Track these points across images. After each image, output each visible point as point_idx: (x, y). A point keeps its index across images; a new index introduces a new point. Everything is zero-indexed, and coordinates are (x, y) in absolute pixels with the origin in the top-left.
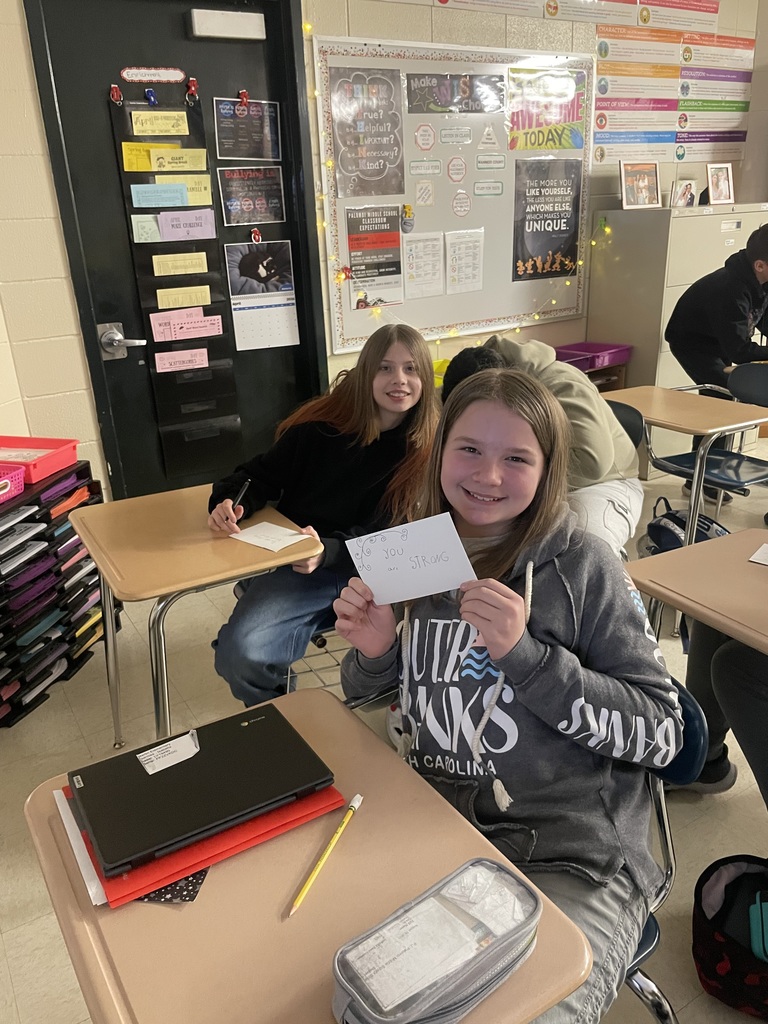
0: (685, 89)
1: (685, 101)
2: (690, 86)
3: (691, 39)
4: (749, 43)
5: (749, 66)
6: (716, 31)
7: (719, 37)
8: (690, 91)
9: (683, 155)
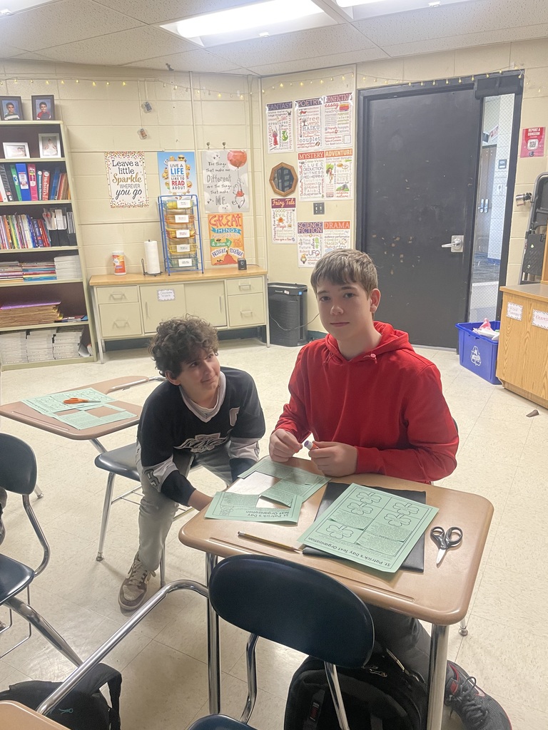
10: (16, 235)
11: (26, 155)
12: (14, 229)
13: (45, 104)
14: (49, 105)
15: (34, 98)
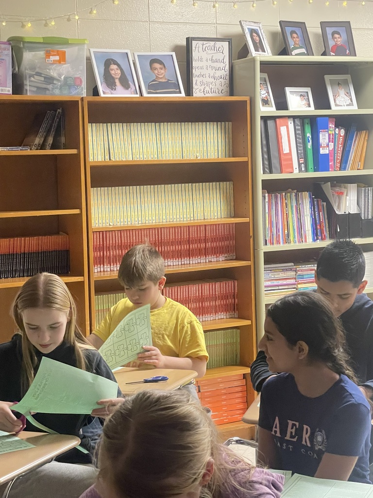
10: (293, 223)
11: (309, 106)
12: (292, 213)
13: (338, 33)
14: (344, 36)
15: (324, 25)
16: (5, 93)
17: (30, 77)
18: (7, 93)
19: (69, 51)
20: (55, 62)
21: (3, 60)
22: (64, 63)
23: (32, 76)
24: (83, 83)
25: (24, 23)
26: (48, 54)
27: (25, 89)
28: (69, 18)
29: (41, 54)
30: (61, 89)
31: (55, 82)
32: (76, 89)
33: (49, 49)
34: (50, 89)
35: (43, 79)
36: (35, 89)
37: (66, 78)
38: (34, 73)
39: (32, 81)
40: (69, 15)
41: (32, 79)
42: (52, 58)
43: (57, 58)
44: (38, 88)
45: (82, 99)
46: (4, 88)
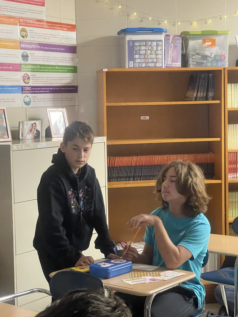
0: (25, 57)
1: (26, 65)
2: (29, 55)
3: (25, 22)
4: (72, 28)
5: (73, 42)
6: (44, 18)
7: (48, 22)
8: (30, 58)
9: (30, 102)
16: (177, 66)
17: (192, 56)
18: (178, 66)
19: (218, 39)
20: (208, 46)
21: (176, 46)
22: (214, 46)
23: (194, 55)
24: (226, 58)
25: (192, 22)
26: (204, 42)
27: (189, 64)
28: (221, 17)
29: (200, 41)
30: (211, 63)
31: (208, 58)
32: (221, 62)
33: (205, 38)
34: (205, 63)
35: (200, 57)
36: (195, 63)
37: (215, 56)
38: (195, 54)
39: (194, 59)
40: (221, 16)
41: (194, 57)
42: (207, 44)
43: (210, 43)
44: (197, 62)
45: (224, 69)
46: (177, 63)
